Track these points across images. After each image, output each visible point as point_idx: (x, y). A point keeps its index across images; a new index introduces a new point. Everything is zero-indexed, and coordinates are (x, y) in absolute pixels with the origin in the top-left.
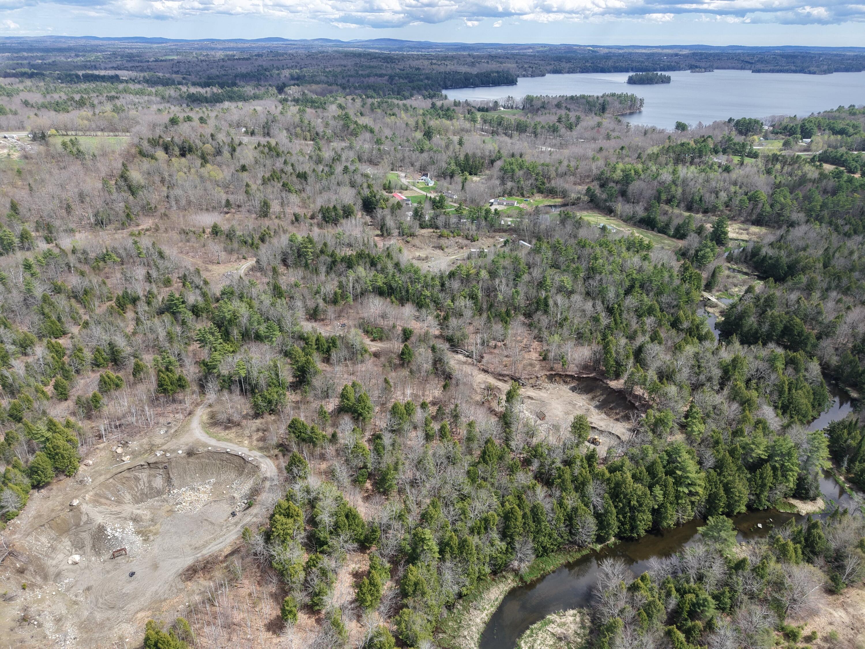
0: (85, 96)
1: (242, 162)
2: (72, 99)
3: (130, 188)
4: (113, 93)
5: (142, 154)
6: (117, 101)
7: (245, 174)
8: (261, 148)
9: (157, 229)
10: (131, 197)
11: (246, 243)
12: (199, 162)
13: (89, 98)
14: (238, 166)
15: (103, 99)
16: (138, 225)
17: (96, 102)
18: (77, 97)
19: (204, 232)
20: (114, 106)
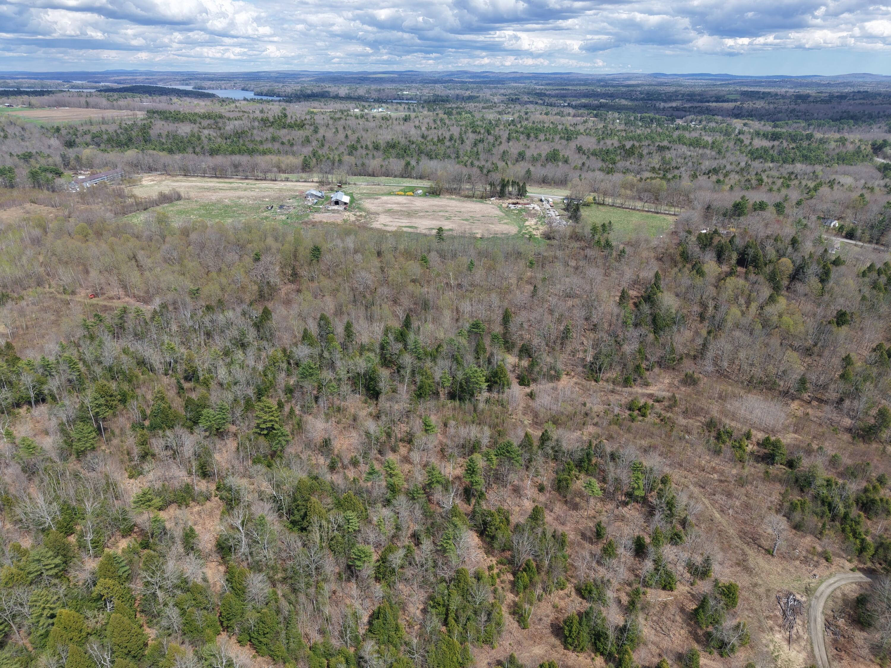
0: (637, 144)
1: (840, 304)
2: (624, 146)
3: (654, 320)
4: (665, 143)
5: (685, 257)
6: (667, 152)
7: (844, 330)
8: (874, 275)
9: (673, 402)
10: (651, 336)
11: (831, 507)
12: (766, 292)
13: (640, 147)
14: (832, 312)
15: (653, 149)
16: (647, 384)
17: (645, 152)
18: (628, 145)
19: (748, 436)
20: (663, 159)
